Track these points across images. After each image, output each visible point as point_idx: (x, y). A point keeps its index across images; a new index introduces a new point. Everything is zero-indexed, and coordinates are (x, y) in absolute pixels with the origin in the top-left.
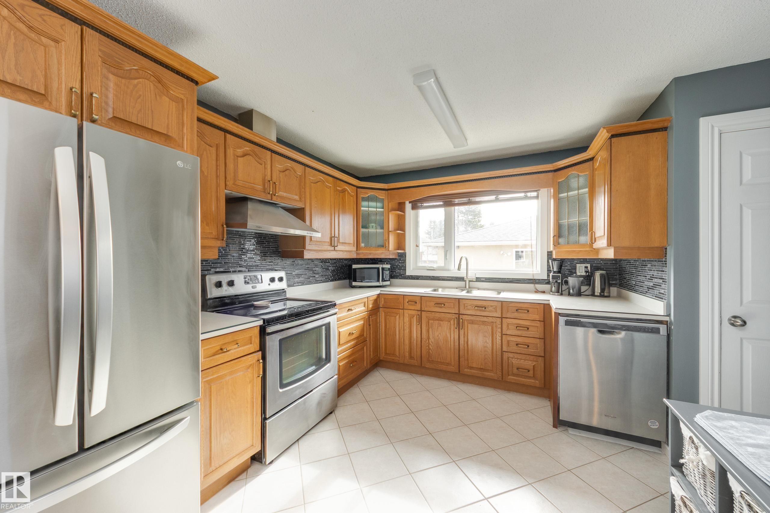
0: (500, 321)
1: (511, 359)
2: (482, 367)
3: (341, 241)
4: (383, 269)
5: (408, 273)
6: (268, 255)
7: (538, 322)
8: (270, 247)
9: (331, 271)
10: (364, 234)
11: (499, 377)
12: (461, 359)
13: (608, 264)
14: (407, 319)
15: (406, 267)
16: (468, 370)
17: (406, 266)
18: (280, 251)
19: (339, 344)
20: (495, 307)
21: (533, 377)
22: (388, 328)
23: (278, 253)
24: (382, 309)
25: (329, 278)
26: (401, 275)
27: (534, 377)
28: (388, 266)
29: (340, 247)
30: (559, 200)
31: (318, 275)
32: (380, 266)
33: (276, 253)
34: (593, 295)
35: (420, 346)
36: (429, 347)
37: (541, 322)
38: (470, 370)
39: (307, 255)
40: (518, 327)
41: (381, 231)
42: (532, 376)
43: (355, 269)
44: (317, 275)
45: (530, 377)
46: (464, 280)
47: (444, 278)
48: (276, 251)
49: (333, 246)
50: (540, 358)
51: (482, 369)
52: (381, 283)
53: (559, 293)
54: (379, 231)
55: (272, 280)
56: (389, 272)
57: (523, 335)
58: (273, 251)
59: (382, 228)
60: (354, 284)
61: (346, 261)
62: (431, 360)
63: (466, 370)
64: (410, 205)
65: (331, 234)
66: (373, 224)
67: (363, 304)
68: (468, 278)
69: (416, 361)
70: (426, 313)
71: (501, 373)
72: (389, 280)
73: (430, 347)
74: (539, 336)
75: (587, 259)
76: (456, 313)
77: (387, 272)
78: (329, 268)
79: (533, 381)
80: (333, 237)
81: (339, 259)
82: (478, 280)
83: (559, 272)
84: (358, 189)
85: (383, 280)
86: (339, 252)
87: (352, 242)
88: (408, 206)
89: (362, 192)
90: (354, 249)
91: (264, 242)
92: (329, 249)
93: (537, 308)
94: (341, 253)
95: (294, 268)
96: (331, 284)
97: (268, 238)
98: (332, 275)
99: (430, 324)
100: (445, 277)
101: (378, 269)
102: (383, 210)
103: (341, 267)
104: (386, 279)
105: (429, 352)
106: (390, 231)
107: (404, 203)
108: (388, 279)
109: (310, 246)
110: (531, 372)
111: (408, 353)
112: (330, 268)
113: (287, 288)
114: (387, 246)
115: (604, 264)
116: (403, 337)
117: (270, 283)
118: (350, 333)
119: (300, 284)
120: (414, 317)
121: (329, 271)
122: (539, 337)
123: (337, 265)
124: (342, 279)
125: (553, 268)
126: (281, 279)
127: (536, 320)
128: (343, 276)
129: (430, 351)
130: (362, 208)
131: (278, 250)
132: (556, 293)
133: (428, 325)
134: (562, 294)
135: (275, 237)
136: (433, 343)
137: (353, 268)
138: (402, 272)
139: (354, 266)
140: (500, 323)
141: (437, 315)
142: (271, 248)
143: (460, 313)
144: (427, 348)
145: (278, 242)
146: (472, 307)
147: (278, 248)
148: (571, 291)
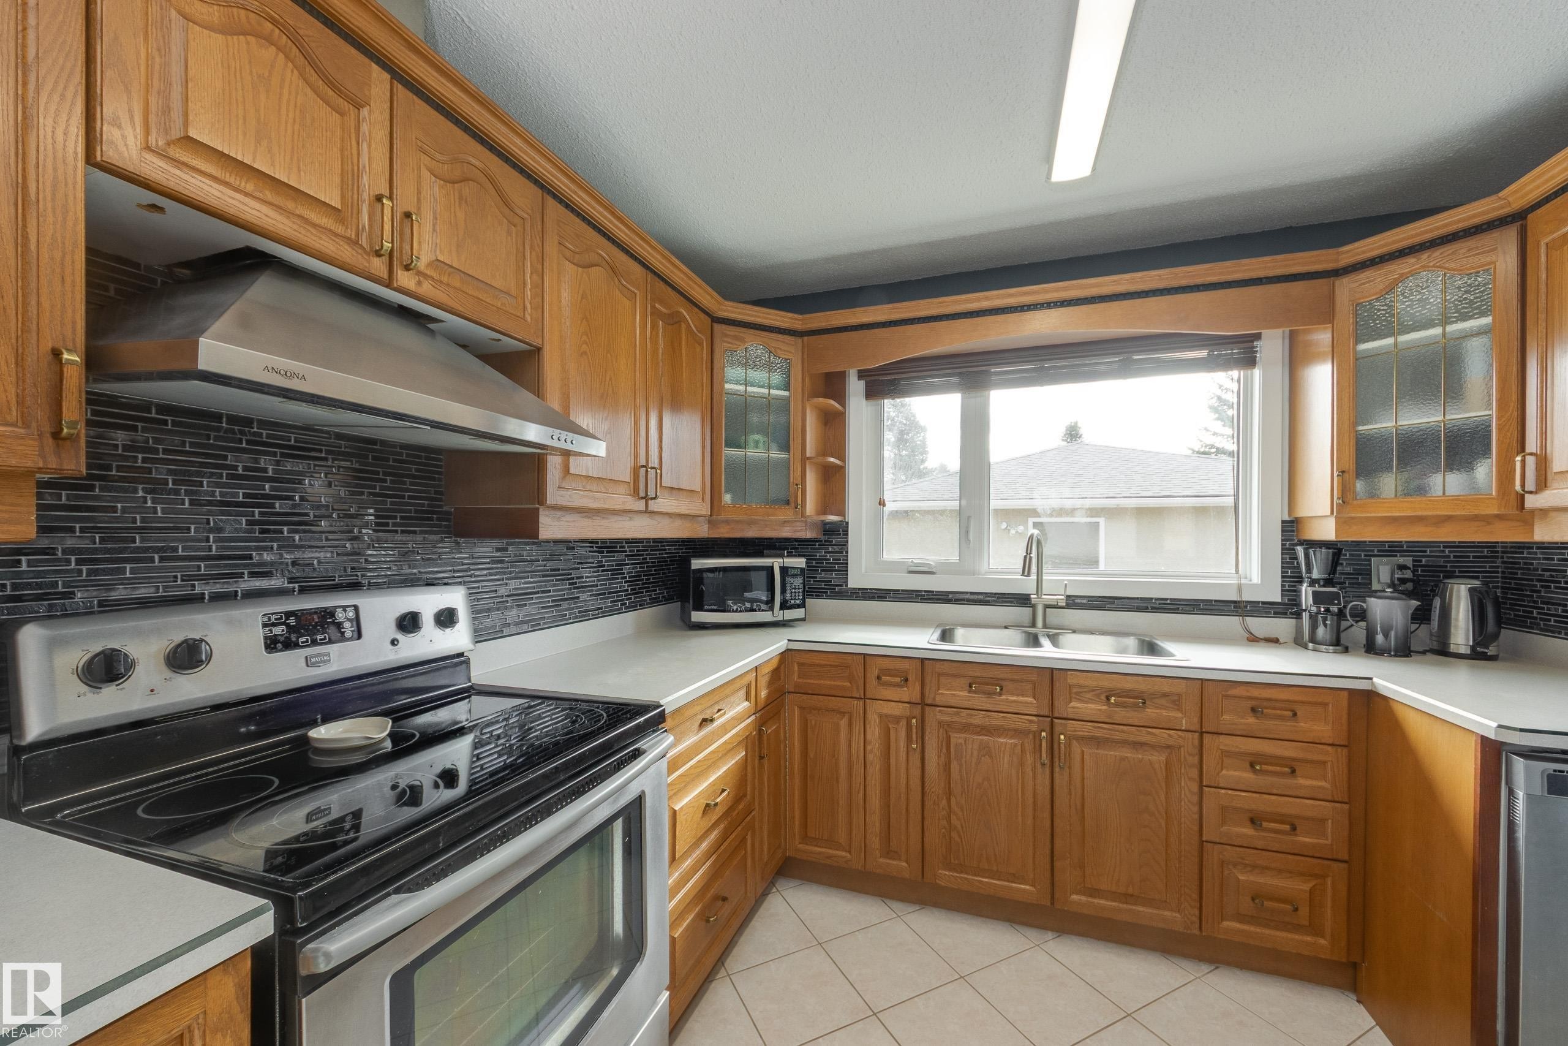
0: (1196, 742)
1: (1230, 867)
2: (1130, 891)
3: (667, 481)
4: (784, 570)
5: (855, 580)
6: (394, 525)
7: (1329, 748)
8: (403, 497)
9: (630, 577)
10: (731, 464)
11: (1192, 923)
12: (1057, 864)
13: (1468, 557)
14: (874, 732)
15: (847, 564)
16: (1083, 898)
17: (847, 560)
18: (448, 513)
19: (673, 858)
20: (1176, 698)
21: (1310, 925)
22: (812, 756)
23: (438, 519)
24: (792, 696)
25: (623, 600)
26: (832, 587)
27: (1315, 929)
28: (800, 562)
29: (664, 503)
30: (1356, 360)
31: (589, 591)
32: (776, 563)
33: (431, 519)
34: (1442, 650)
35: (920, 817)
36: (949, 822)
37: (1339, 749)
38: (1090, 899)
39: (551, 527)
40: (1254, 762)
41: (783, 456)
42: (1307, 924)
43: (701, 571)
44: (584, 592)
45: (1297, 928)
46: (1030, 603)
47: (962, 596)
48: (433, 513)
49: (642, 498)
50: (1335, 866)
51: (1132, 896)
52: (778, 615)
53: (1338, 648)
54: (776, 455)
55: (409, 623)
56: (804, 580)
57: (1275, 791)
58: (416, 511)
59: (786, 447)
60: (697, 616)
61: (672, 545)
62: (956, 862)
63: (1075, 897)
64: (861, 385)
65: (636, 456)
66: (756, 437)
67: (743, 692)
68: (1044, 597)
69: (904, 864)
70: (940, 711)
71: (1197, 912)
72: (802, 605)
73: (955, 821)
74: (1333, 796)
75: (1401, 542)
76: (1042, 713)
77: (798, 582)
78: (622, 569)
79: (1309, 939)
80: (643, 466)
81: (653, 542)
82: (1073, 602)
83: (1328, 582)
84: (717, 326)
85: (784, 606)
86: (657, 517)
87: (697, 487)
88: (855, 387)
89: (726, 336)
90: (704, 509)
91: (378, 473)
92: (628, 507)
93: (1326, 705)
94: (666, 521)
95: (505, 573)
96: (627, 621)
97: (395, 461)
98: (632, 590)
99: (952, 750)
100: (967, 593)
101: (770, 569)
102: (785, 393)
103: (658, 566)
104: (793, 602)
105: (951, 838)
106: (809, 458)
107: (842, 376)
108: (798, 602)
109: (562, 492)
110: (1304, 911)
111: (878, 838)
112: (626, 569)
113: (471, 646)
114: (800, 502)
115: (1455, 557)
116: (862, 787)
117: (400, 636)
118: (708, 805)
119: (525, 627)
120: (898, 722)
121: (622, 578)
122: (1330, 798)
123: (646, 559)
124: (661, 601)
125: (1309, 570)
126: (446, 619)
127: (1323, 741)
128: (664, 593)
129: (954, 834)
130: (727, 386)
131: (440, 506)
132: (1331, 647)
133: (944, 750)
134: (1346, 650)
135: (427, 458)
136: (962, 810)
137: (693, 567)
138: (833, 578)
139: (697, 564)
140: (1196, 751)
141: (978, 719)
142: (410, 497)
143: (1056, 715)
144: (944, 823)
145: (440, 480)
146: (1098, 696)
147: (440, 500)
148: (1380, 638)
